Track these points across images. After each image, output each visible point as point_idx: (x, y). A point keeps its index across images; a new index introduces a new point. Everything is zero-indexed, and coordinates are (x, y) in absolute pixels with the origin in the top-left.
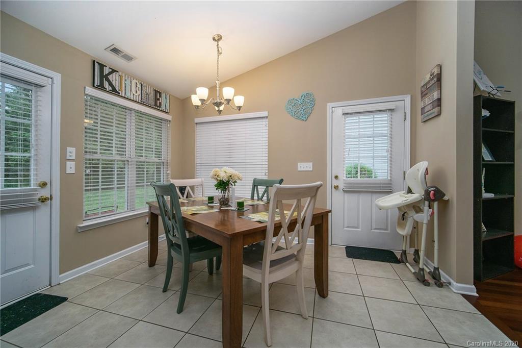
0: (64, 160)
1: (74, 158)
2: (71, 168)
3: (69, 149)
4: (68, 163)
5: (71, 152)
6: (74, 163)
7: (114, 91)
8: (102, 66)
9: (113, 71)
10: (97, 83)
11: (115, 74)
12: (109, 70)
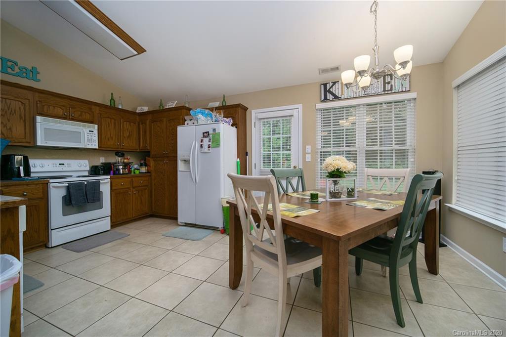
0: (304, 153)
1: (310, 152)
2: (308, 158)
3: (307, 147)
4: (307, 155)
5: (309, 148)
6: (310, 155)
7: (336, 98)
8: (325, 85)
9: (334, 83)
10: (323, 98)
11: (337, 84)
12: (331, 84)
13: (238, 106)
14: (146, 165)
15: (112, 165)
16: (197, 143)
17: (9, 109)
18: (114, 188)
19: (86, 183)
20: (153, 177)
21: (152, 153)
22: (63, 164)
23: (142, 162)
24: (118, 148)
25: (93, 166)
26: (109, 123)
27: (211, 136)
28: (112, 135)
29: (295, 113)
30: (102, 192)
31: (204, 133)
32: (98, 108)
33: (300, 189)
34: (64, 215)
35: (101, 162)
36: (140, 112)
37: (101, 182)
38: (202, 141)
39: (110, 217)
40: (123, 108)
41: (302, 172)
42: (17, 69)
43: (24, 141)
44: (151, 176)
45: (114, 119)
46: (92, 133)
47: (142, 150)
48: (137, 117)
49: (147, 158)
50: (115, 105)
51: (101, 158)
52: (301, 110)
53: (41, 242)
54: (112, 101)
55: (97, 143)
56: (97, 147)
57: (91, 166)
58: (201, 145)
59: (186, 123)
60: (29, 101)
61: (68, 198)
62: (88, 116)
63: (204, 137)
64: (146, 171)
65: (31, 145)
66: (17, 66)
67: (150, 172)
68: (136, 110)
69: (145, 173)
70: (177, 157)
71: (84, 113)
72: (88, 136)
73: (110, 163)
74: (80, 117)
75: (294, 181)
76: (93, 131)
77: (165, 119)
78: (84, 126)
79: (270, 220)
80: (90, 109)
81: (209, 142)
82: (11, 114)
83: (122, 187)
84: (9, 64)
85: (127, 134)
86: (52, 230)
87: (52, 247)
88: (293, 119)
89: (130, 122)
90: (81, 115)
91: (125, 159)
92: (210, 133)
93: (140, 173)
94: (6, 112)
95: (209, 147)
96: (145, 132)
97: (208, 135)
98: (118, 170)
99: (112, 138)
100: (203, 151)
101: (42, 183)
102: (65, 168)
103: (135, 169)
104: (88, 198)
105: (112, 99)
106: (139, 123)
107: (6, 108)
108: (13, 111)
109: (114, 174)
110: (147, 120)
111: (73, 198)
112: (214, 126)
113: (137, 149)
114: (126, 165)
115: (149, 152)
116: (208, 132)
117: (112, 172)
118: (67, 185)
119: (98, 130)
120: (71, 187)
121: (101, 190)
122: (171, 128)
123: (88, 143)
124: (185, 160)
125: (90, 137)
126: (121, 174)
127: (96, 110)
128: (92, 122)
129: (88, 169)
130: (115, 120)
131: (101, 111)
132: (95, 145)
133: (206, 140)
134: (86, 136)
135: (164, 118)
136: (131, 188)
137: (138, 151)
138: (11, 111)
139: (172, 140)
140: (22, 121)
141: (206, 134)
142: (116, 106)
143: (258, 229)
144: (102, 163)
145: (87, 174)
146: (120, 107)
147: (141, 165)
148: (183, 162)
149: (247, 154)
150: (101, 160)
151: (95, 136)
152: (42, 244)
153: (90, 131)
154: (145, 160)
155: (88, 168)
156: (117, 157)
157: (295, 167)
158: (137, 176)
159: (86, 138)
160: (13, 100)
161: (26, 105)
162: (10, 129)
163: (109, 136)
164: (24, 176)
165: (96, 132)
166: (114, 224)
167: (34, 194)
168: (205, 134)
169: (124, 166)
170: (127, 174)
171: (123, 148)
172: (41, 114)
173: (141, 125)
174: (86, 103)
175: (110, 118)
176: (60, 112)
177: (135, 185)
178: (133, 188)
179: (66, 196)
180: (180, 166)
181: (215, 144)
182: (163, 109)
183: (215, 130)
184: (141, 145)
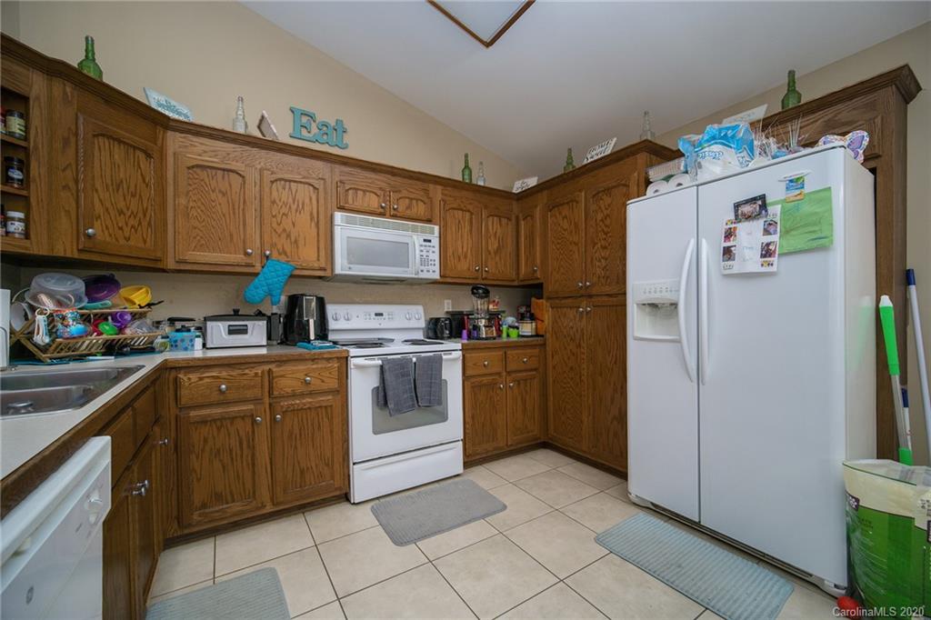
14: (533, 318)
15: (466, 317)
16: (704, 244)
17: (294, 203)
18: (469, 373)
19: (414, 360)
20: (549, 348)
21: (549, 288)
22: (381, 315)
23: (523, 310)
24: (477, 279)
25: (431, 319)
26: (459, 222)
27: (775, 209)
28: (465, 249)
30: (445, 381)
31: (737, 206)
32: (439, 188)
34: (375, 433)
35: (446, 310)
36: (520, 190)
37: (444, 357)
38: (729, 234)
39: (461, 443)
40: (487, 185)
42: (314, 130)
43: (316, 265)
44: (544, 345)
45: (469, 211)
46: (428, 244)
47: (522, 281)
48: (514, 203)
49: (533, 299)
50: (471, 179)
51: (446, 301)
53: (336, 489)
54: (467, 172)
55: (437, 268)
56: (437, 276)
57: (428, 319)
58: (728, 252)
59: (651, 190)
60: (325, 183)
61: (381, 394)
62: (420, 209)
63: (739, 217)
64: (534, 334)
65: (328, 274)
66: (314, 121)
67: (542, 336)
68: (512, 188)
69: (531, 336)
71: (414, 202)
72: (422, 251)
73: (461, 313)
74: (408, 212)
76: (430, 241)
77: (583, 194)
78: (414, 230)
80: (426, 191)
81: (766, 232)
82: (297, 211)
83: (484, 371)
84: (305, 119)
85: (493, 245)
86: (354, 464)
87: (354, 504)
89: (500, 217)
90: (409, 207)
91: (489, 303)
92: (769, 200)
93: (519, 336)
94: (290, 207)
96: (531, 238)
97: (764, 206)
98: (476, 328)
99: (466, 257)
100: (735, 270)
101: (338, 358)
102: (383, 323)
103: (510, 327)
104: (419, 395)
105: (467, 166)
106: (517, 218)
107: (291, 200)
108: (301, 206)
109: (469, 337)
110: (536, 206)
111: (390, 393)
113: (513, 281)
114: (494, 318)
115: (540, 286)
116: (763, 197)
117: (465, 332)
118: (380, 362)
119: (440, 237)
120: (386, 367)
121: (443, 378)
122: (600, 216)
123: (422, 268)
124: (654, 306)
125: (424, 253)
126: (483, 339)
127: (437, 192)
128: (429, 221)
129: (424, 325)
130: (472, 214)
131: (446, 195)
132: (434, 271)
133: (750, 236)
134: (417, 252)
135: (580, 191)
136: (504, 374)
137: (516, 283)
138: (298, 206)
139: (604, 248)
140: (313, 224)
141: (751, 208)
142: (474, 182)
144: (447, 312)
145: (420, 336)
146: (481, 183)
147: (521, 318)
148: (648, 309)
149: (908, 279)
150: (444, 307)
151: (433, 252)
152: (337, 493)
153: (425, 240)
154: (529, 306)
155: (422, 324)
156: (474, 298)
158: (515, 346)
159: (418, 256)
160: (301, 182)
161: (320, 190)
162: (296, 242)
163: (460, 250)
164: (315, 339)
165: (435, 242)
166: (470, 459)
167: (323, 381)
168: (747, 209)
169: (489, 320)
170: (494, 338)
171: (486, 279)
172: (342, 208)
173: (522, 223)
174: (418, 179)
175: (462, 210)
176: (373, 201)
177: (512, 367)
178: (509, 373)
179: (378, 388)
180: (638, 325)
181: (797, 241)
182: (577, 167)
183: (796, 183)
184: (523, 270)
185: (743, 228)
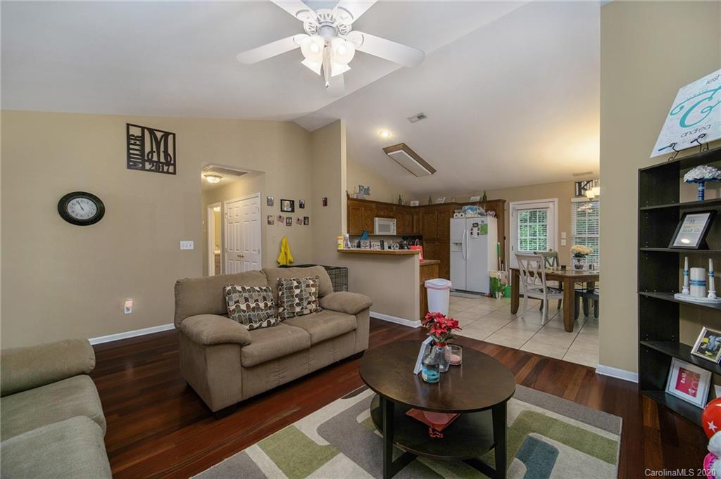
0: (560, 238)
1: (565, 237)
2: (564, 243)
3: (562, 233)
4: (562, 240)
5: (564, 235)
6: (565, 240)
8: (580, 183)
9: (588, 182)
10: (577, 194)
11: (591, 183)
12: (585, 183)
13: (499, 200)
16: (467, 230)
21: (424, 237)
24: (403, 234)
26: (401, 217)
27: (479, 226)
28: (401, 225)
29: (551, 205)
31: (473, 224)
32: (395, 207)
33: (555, 265)
36: (413, 205)
38: (472, 229)
41: (557, 254)
46: (394, 225)
47: (415, 234)
48: (412, 209)
50: (401, 203)
52: (556, 203)
54: (400, 201)
56: (395, 234)
58: (472, 233)
59: (455, 215)
62: (392, 214)
63: (474, 227)
65: (374, 234)
68: (410, 204)
70: (449, 240)
71: (390, 212)
72: (392, 227)
74: (389, 215)
75: (551, 260)
76: (394, 223)
78: (391, 221)
79: (540, 274)
80: (392, 209)
81: (478, 230)
85: (407, 223)
88: (548, 211)
89: (409, 214)
95: (478, 234)
96: (418, 221)
99: (401, 227)
100: (473, 237)
105: (400, 199)
106: (413, 214)
110: (420, 212)
112: (483, 219)
113: (411, 234)
115: (421, 236)
116: (478, 223)
119: (396, 222)
122: (441, 219)
123: (394, 232)
128: (393, 218)
131: (396, 209)
133: (475, 230)
135: (435, 211)
139: (443, 227)
141: (475, 225)
143: (532, 278)
146: (404, 204)
148: (455, 244)
149: (505, 238)
151: (395, 227)
157: (551, 250)
159: (392, 229)
162: (368, 226)
165: (396, 224)
171: (405, 234)
172: (377, 216)
173: (415, 216)
174: (391, 205)
175: (401, 214)
176: (382, 213)
180: (453, 248)
181: (483, 232)
182: (433, 203)
183: (483, 222)
184: (415, 231)
185: (474, 229)
